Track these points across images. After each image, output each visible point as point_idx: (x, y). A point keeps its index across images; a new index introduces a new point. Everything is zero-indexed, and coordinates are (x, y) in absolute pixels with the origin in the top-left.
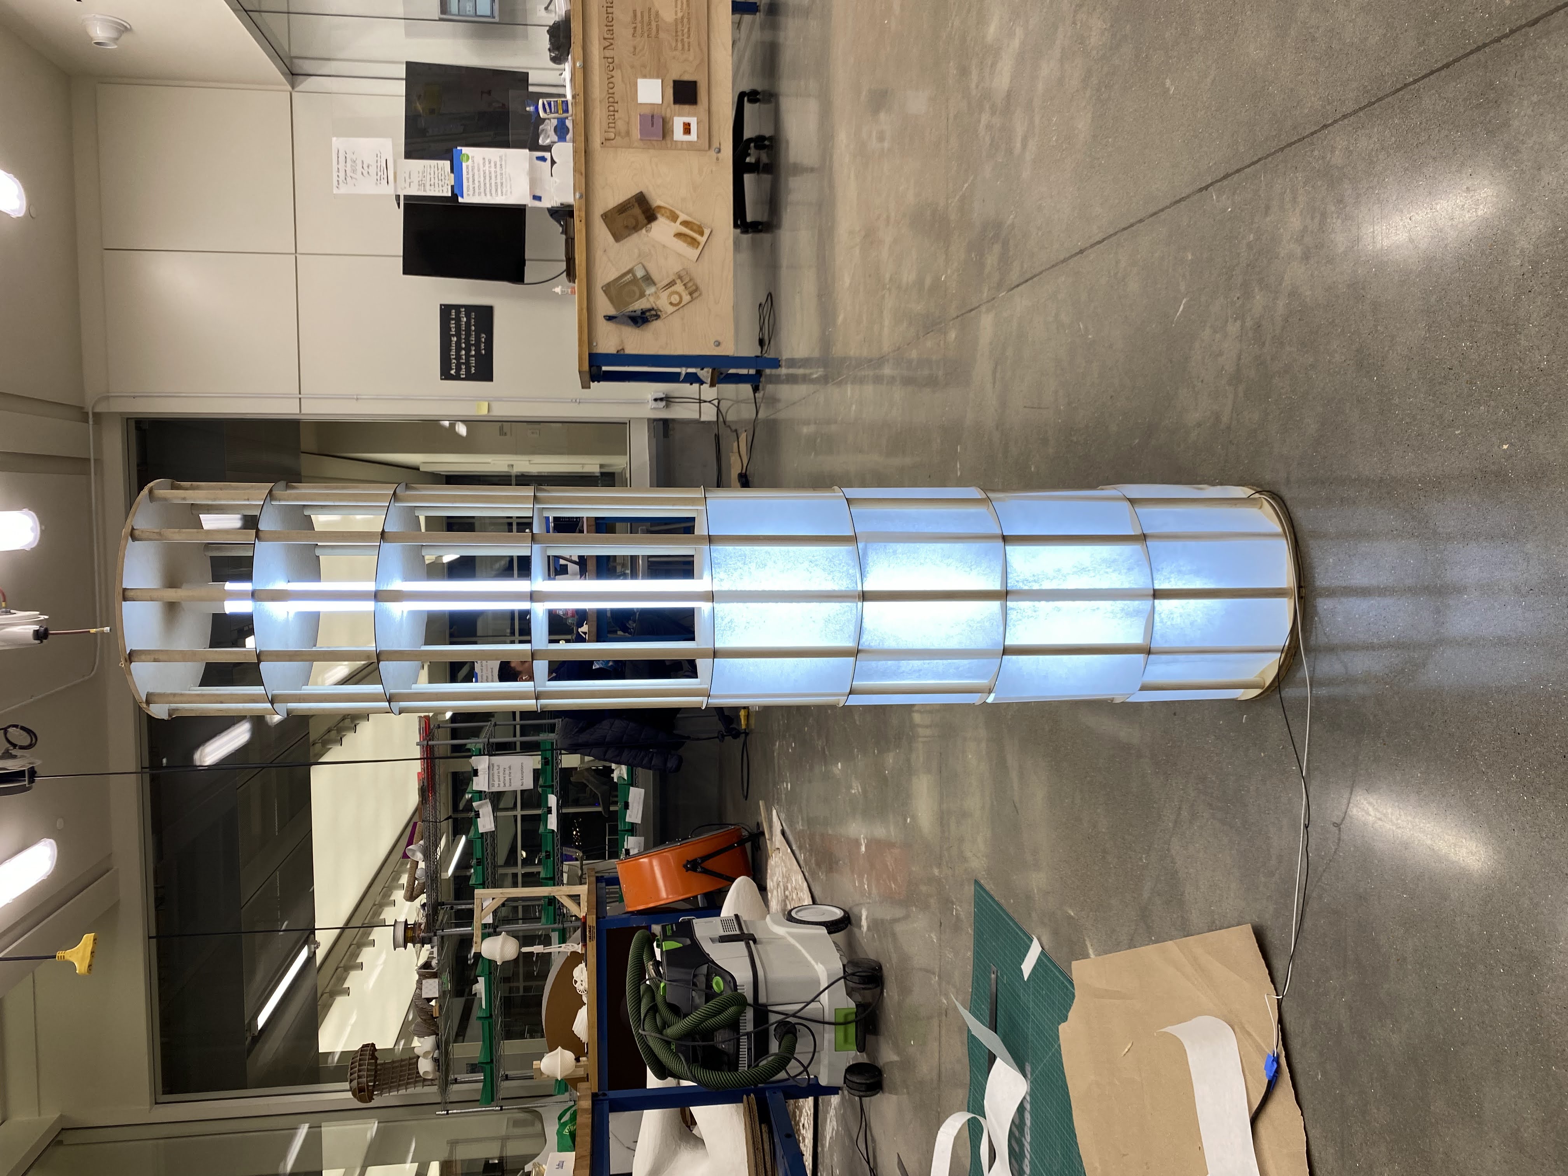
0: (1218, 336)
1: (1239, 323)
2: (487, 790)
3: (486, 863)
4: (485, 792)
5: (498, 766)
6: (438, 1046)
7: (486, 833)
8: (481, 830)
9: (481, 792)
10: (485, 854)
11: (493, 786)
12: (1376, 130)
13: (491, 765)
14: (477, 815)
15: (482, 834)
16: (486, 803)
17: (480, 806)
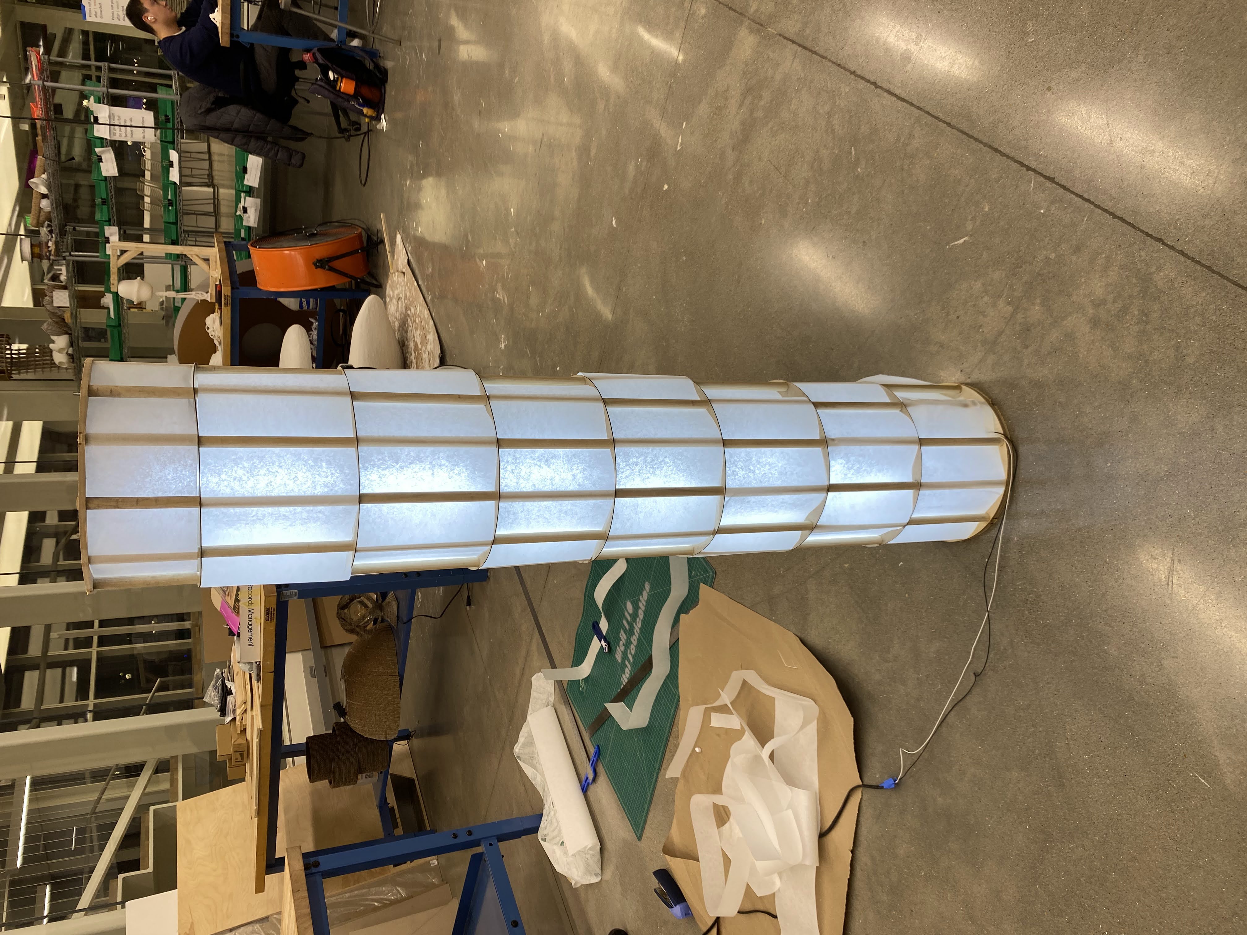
0: (986, 299)
1: (1010, 308)
2: (108, 138)
3: (110, 203)
4: (106, 139)
5: (119, 117)
6: (71, 344)
7: (110, 177)
8: (105, 174)
9: (102, 138)
10: (110, 195)
11: (115, 135)
12: (1204, 294)
13: (112, 115)
14: (100, 160)
15: (106, 177)
16: (109, 150)
17: (103, 152)
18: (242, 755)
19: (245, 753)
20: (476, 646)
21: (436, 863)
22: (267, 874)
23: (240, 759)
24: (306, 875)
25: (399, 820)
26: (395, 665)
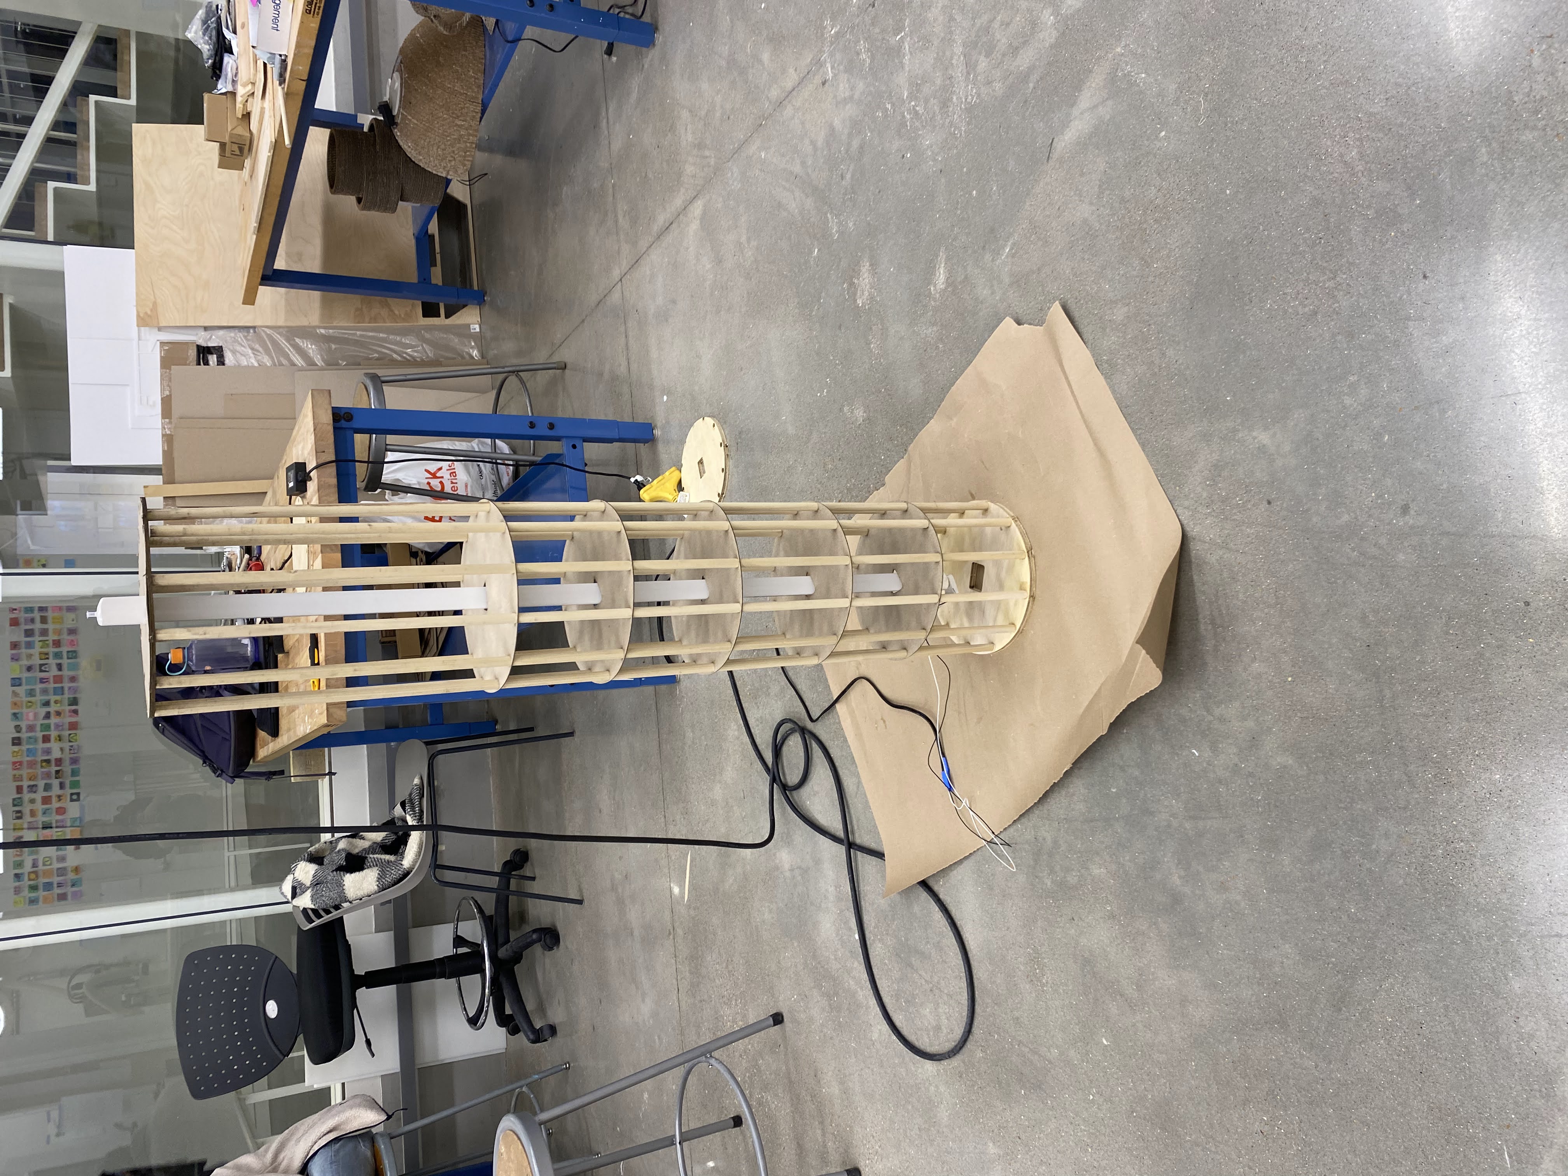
18: (241, 150)
19: (246, 148)
20: (605, 121)
21: (478, 330)
22: (261, 284)
23: (238, 152)
24: (335, 428)
25: (438, 257)
26: (479, 87)
